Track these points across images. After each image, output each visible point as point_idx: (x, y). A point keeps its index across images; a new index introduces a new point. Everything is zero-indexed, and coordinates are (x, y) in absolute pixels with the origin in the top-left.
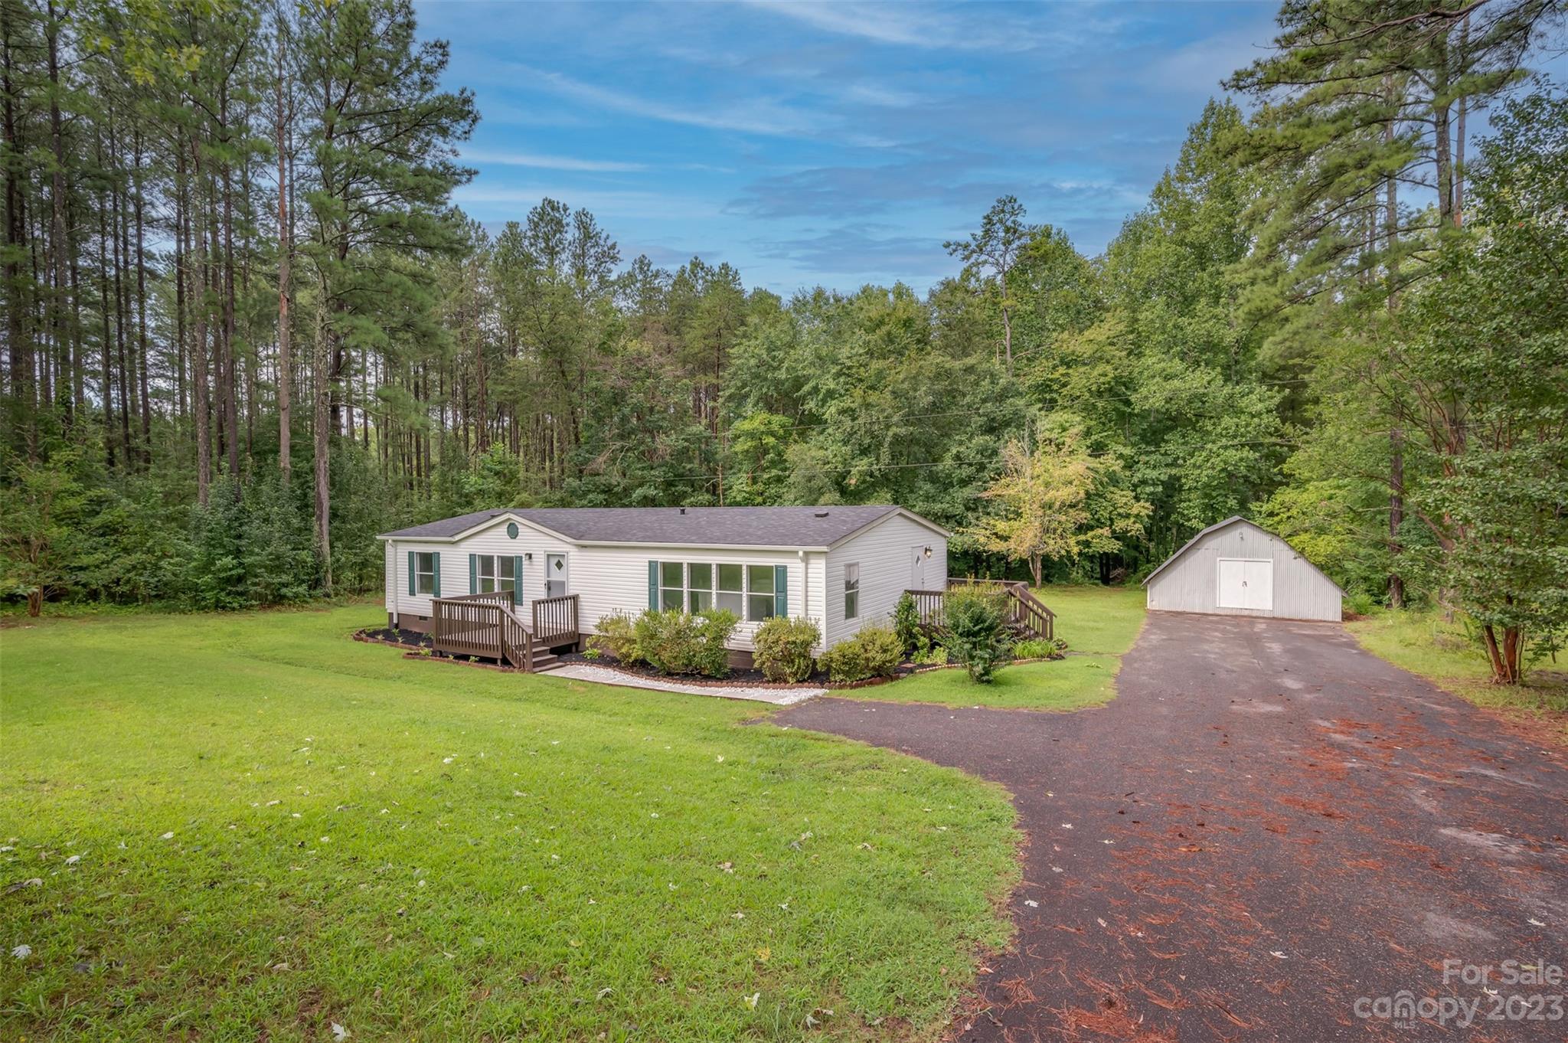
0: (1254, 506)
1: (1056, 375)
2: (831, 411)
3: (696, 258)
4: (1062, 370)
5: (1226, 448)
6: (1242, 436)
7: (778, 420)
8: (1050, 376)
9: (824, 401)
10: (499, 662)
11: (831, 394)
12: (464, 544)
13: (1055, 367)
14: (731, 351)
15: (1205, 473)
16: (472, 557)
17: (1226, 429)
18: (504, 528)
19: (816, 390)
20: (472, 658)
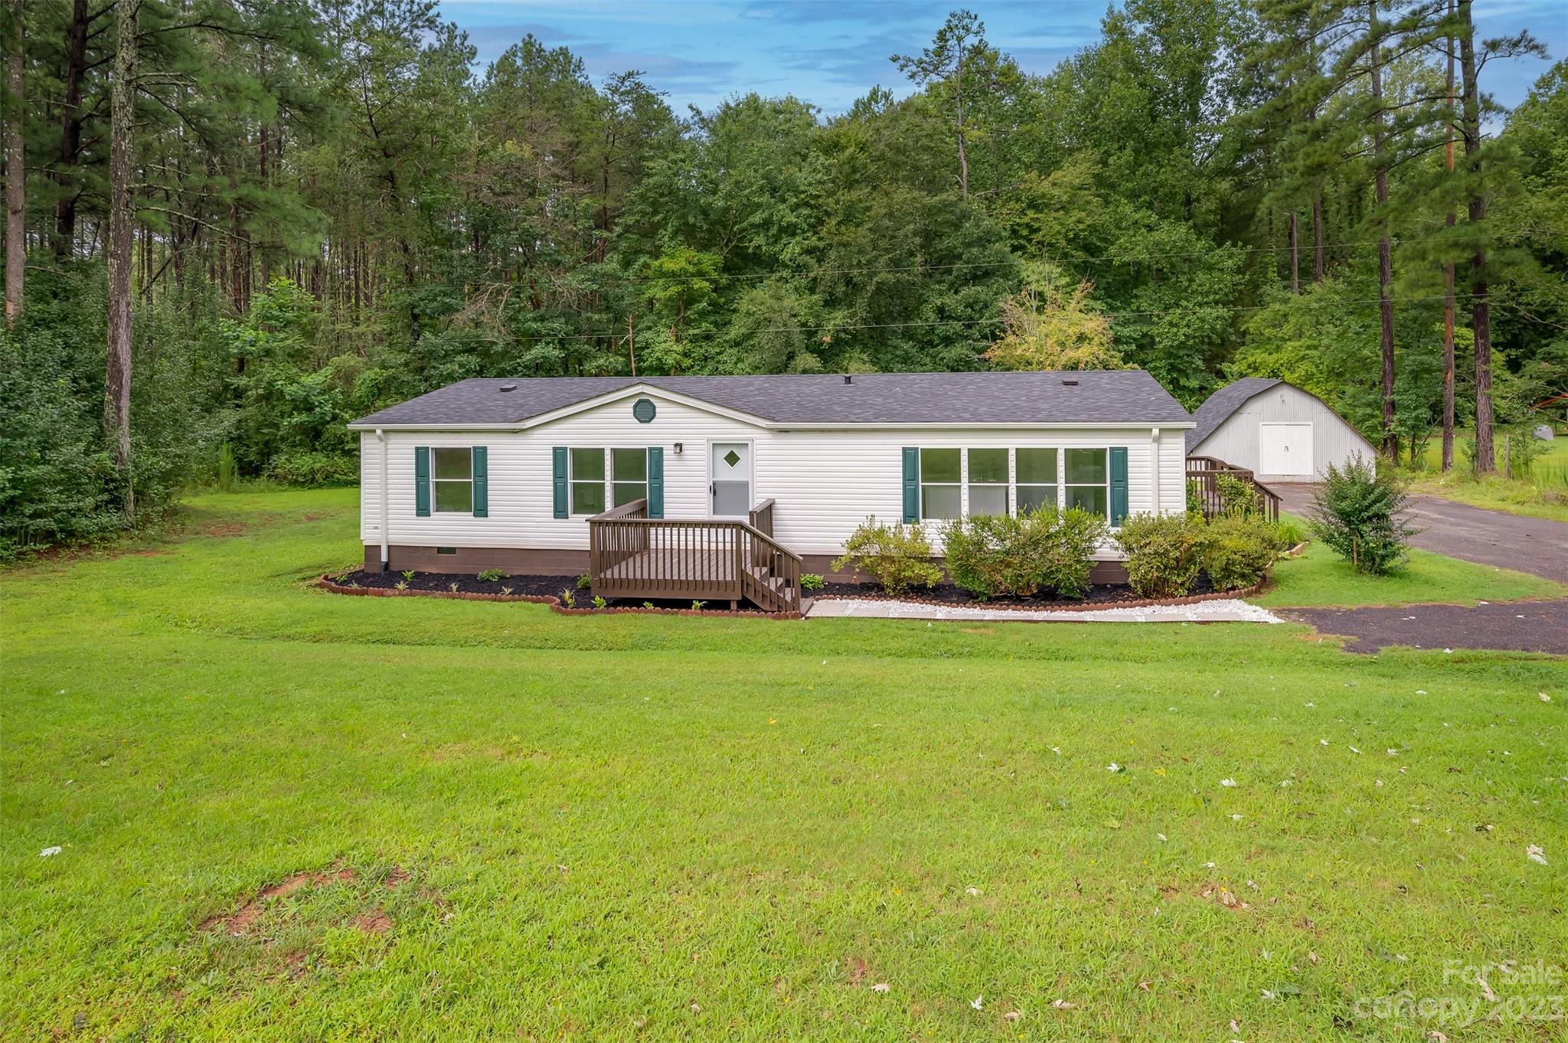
0: (1225, 367)
1: (1026, 220)
2: (791, 249)
3: (530, 37)
4: (1031, 214)
5: (1200, 305)
6: (1216, 293)
7: (709, 260)
8: (1018, 220)
9: (777, 239)
10: (734, 606)
11: (791, 230)
12: (538, 434)
13: (1023, 213)
14: (651, 164)
15: (1182, 331)
16: (559, 454)
17: (1200, 285)
18: (628, 407)
19: (766, 224)
20: (697, 603)
